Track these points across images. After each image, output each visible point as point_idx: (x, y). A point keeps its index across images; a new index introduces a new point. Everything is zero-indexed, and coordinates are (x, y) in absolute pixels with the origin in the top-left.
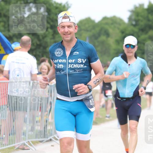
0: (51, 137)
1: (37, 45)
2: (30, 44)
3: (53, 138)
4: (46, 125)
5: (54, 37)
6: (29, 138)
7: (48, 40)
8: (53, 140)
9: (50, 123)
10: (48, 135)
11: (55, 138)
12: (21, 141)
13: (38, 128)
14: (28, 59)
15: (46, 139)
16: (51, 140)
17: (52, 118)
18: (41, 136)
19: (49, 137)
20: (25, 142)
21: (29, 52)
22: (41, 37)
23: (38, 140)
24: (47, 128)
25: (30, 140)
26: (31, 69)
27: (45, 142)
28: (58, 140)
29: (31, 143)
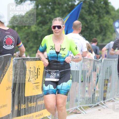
0: (98, 103)
1: (86, 27)
3: (100, 103)
4: (94, 93)
5: (99, 21)
6: (80, 104)
7: (94, 23)
8: (100, 106)
9: (97, 92)
10: (96, 101)
11: (101, 103)
13: (87, 96)
14: (79, 39)
15: (94, 105)
16: (98, 105)
17: (99, 88)
18: (90, 102)
19: (96, 103)
20: (77, 107)
21: (79, 33)
22: (88, 21)
23: (87, 105)
24: (95, 96)
25: (80, 106)
26: (82, 47)
27: (93, 107)
28: (104, 105)
29: (82, 108)
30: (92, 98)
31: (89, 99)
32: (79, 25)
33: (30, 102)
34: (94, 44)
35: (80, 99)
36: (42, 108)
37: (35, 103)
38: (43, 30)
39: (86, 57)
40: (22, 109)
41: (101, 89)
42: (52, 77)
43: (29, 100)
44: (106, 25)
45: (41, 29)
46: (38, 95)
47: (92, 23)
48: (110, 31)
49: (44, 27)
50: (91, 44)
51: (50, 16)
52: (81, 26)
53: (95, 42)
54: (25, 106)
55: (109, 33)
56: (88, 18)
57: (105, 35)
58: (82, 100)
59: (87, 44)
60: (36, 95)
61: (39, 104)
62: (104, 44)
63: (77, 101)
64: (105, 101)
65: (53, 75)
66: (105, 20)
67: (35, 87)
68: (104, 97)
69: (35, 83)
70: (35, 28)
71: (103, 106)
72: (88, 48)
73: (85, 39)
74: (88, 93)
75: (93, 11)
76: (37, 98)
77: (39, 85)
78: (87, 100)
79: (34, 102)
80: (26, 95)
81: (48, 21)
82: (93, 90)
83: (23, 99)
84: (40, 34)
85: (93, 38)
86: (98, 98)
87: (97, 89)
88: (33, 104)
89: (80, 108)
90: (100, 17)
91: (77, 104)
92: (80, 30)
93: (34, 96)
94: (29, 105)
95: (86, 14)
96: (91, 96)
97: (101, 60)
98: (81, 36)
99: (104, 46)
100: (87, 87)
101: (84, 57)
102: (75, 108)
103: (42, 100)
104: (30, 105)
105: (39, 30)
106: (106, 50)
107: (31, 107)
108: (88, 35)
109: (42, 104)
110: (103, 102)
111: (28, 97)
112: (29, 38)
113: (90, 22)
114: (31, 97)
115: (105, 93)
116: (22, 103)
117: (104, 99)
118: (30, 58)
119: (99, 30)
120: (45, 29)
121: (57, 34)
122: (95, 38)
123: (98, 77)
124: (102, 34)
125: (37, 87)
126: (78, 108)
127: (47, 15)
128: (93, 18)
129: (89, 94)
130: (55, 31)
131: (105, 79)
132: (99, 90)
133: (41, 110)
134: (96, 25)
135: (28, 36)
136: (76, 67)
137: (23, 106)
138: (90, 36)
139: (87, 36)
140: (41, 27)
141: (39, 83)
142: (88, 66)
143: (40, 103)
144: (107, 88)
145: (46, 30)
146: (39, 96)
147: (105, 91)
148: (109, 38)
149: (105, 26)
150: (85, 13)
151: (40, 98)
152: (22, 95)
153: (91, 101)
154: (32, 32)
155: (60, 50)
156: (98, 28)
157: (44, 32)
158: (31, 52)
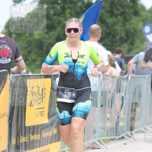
0: (123, 135)
1: (107, 33)
2: (99, 33)
3: (125, 135)
4: (118, 122)
5: (124, 25)
6: (99, 136)
7: (118, 28)
8: (126, 138)
10: (120, 132)
11: (127, 135)
12: (91, 140)
13: (109, 125)
15: (117, 137)
16: (123, 137)
17: (124, 114)
18: (113, 134)
19: (121, 135)
20: (95, 140)
21: (98, 42)
22: (110, 25)
23: (109, 138)
24: (119, 125)
25: (100, 139)
27: (116, 140)
28: (131, 137)
29: (102, 141)
30: (115, 128)
31: (111, 129)
32: (97, 30)
33: (32, 134)
34: (118, 56)
35: (99, 129)
36: (49, 142)
37: (40, 135)
38: (50, 38)
39: (107, 73)
40: (22, 143)
41: (126, 116)
42: (65, 97)
43: (31, 131)
44: (134, 29)
45: (47, 36)
46: (43, 124)
47: (115, 27)
48: (139, 38)
50: (114, 55)
51: (59, 18)
52: (100, 31)
53: (118, 52)
54: (26, 139)
55: (137, 41)
56: (110, 20)
57: (132, 43)
58: (102, 130)
59: (109, 56)
60: (41, 125)
61: (44, 137)
62: (131, 55)
63: (95, 132)
64: (133, 132)
65: (67, 94)
66: (133, 23)
67: (39, 113)
68: (131, 127)
69: (39, 109)
70: (40, 35)
71: (130, 139)
72: (110, 61)
73: (105, 48)
74: (109, 121)
75: (116, 12)
76: (42, 129)
77: (44, 111)
78: (108, 130)
79: (37, 134)
81: (56, 25)
82: (116, 118)
83: (23, 129)
84: (46, 42)
85: (116, 47)
86: (123, 128)
87: (122, 116)
88: (36, 137)
89: (99, 141)
90: (125, 20)
91: (95, 136)
92: (99, 37)
93: (38, 125)
94: (30, 137)
95: (107, 16)
96: (114, 125)
97: (128, 77)
98: (100, 44)
99: (131, 58)
100: (108, 113)
101: (105, 74)
102: (92, 141)
103: (49, 131)
104: (32, 138)
105: (44, 38)
106: (134, 63)
107: (34, 140)
108: (110, 43)
109: (48, 137)
110: (129, 133)
111: (29, 127)
112: (31, 48)
113: (112, 26)
114: (34, 127)
115: (132, 121)
116: (22, 136)
117: (132, 129)
118: (32, 75)
119: (124, 37)
120: (53, 35)
121: (73, 39)
122: (118, 48)
123: (123, 99)
124: (129, 42)
125: (42, 114)
126: (97, 141)
127: (56, 17)
128: (116, 20)
129: (111, 122)
130: (70, 35)
131: (132, 102)
132: (124, 117)
133: (47, 145)
134: (120, 30)
135: (29, 46)
136: (94, 87)
137: (23, 140)
138: (112, 45)
139: (108, 45)
140: (47, 33)
141: (44, 108)
142: (110, 85)
143: (46, 135)
144: (135, 114)
145: (53, 38)
146: (44, 126)
147: (133, 119)
148: (138, 47)
149: (132, 31)
150: (106, 14)
152: (22, 125)
153: (113, 132)
154: (35, 40)
155: (78, 57)
156: (123, 34)
157: (51, 40)
158: (34, 67)
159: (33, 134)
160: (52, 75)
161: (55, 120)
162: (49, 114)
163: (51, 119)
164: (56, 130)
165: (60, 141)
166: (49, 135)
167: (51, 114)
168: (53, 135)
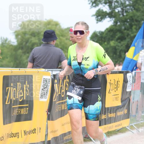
33: (109, 113)
36: (121, 119)
37: (115, 114)
38: (122, 45)
40: (103, 119)
43: (109, 111)
45: (119, 44)
49: (122, 43)
54: (105, 117)
60: (116, 107)
61: (118, 115)
67: (115, 98)
69: (115, 95)
70: (114, 43)
76: (117, 109)
77: (118, 97)
79: (113, 113)
80: (106, 107)
81: (126, 37)
84: (119, 49)
88: (112, 115)
93: (114, 107)
103: (121, 111)
104: (110, 115)
105: (117, 46)
107: (111, 118)
109: (121, 115)
111: (108, 108)
114: (111, 108)
116: (103, 114)
120: (124, 44)
125: (116, 99)
127: (126, 31)
133: (120, 121)
137: (103, 117)
140: (120, 42)
141: (118, 95)
143: (120, 114)
145: (124, 46)
146: (118, 107)
151: (119, 109)
154: (111, 47)
155: (82, 60)
157: (122, 47)
159: (111, 113)
160: (124, 72)
161: (125, 103)
162: (121, 99)
163: (123, 103)
164: (126, 110)
165: (129, 118)
166: (122, 114)
167: (123, 99)
168: (124, 114)
